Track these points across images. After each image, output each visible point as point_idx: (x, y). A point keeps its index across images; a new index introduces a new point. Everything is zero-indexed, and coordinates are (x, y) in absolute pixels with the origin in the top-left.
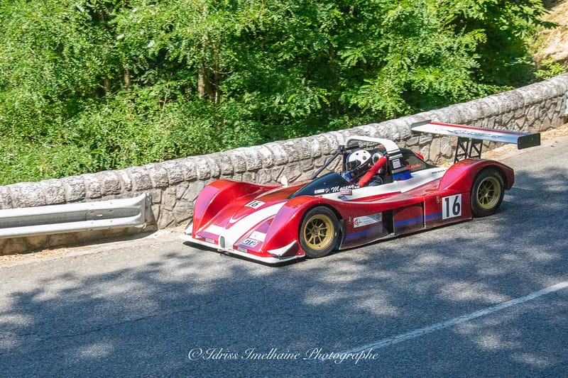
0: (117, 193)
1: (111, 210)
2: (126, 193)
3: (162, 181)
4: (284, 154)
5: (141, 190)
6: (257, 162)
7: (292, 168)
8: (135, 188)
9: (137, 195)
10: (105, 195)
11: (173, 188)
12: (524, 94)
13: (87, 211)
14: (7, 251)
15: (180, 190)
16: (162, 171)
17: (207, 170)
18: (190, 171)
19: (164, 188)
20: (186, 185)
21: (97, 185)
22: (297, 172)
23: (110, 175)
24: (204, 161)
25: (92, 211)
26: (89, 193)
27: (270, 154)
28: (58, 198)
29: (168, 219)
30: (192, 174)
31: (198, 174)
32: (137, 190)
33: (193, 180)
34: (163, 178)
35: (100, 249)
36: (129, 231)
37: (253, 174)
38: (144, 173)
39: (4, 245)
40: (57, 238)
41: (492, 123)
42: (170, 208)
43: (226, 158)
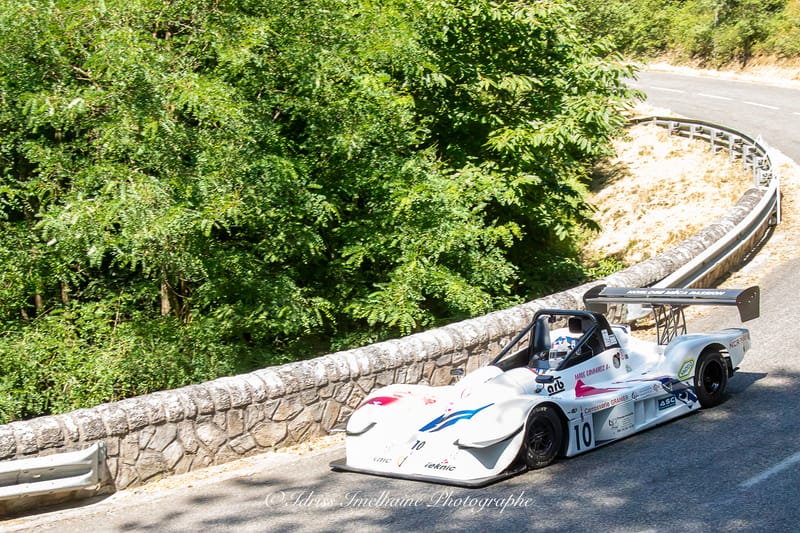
0: (59, 446)
1: (51, 469)
2: (71, 444)
3: (120, 426)
4: (280, 383)
5: (91, 440)
6: (244, 395)
7: (291, 401)
8: (83, 437)
9: (87, 447)
10: (42, 449)
11: (135, 435)
13: (19, 471)
15: (144, 437)
16: (119, 414)
17: (179, 409)
18: (157, 411)
19: (122, 436)
20: (152, 430)
21: (31, 436)
22: (297, 407)
23: (49, 423)
24: (174, 398)
25: (26, 472)
26: (21, 448)
27: (262, 383)
29: (129, 476)
30: (160, 414)
31: (168, 415)
32: (87, 440)
33: (161, 423)
34: (120, 422)
35: (39, 522)
36: (77, 495)
37: (241, 412)
38: (95, 416)
42: (130, 462)
43: (204, 392)
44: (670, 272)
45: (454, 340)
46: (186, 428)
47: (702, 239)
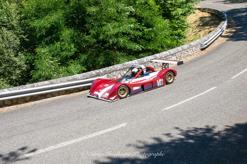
0: (99, 75)
2: (101, 75)
4: (138, 62)
5: (105, 74)
6: (132, 65)
8: (103, 74)
10: (97, 76)
11: (112, 73)
12: (192, 44)
14: (75, 91)
15: (114, 73)
16: (109, 69)
17: (120, 68)
19: (110, 73)
21: (95, 74)
23: (97, 71)
24: (119, 66)
26: (93, 76)
27: (135, 63)
28: (85, 78)
30: (117, 69)
31: (118, 69)
33: (117, 71)
34: (110, 71)
38: (105, 70)
39: (74, 90)
40: (86, 88)
41: (185, 51)
42: (112, 78)
43: (124, 65)
44: (208, 39)
45: (169, 53)
46: (121, 71)
47: (214, 32)
